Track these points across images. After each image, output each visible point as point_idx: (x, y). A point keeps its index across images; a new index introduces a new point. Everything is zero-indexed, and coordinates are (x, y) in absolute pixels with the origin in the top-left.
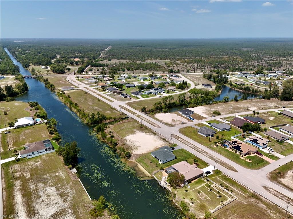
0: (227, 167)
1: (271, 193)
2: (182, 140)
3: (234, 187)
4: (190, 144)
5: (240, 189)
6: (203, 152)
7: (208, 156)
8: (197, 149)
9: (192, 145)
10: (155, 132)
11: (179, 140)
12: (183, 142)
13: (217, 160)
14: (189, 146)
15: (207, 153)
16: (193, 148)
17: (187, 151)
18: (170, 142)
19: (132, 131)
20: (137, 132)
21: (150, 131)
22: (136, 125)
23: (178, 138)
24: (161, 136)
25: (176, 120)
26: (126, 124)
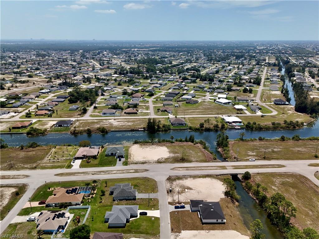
0: (65, 174)
2: (130, 172)
3: (50, 166)
4: (117, 173)
5: (46, 167)
6: (97, 173)
7: (88, 172)
8: (105, 172)
9: (114, 174)
10: (163, 163)
11: (132, 171)
12: (125, 171)
13: (79, 174)
14: (115, 171)
15: (93, 174)
16: (109, 171)
17: (110, 166)
18: (135, 165)
19: (177, 153)
20: (173, 155)
21: (169, 162)
22: (193, 159)
23: (136, 171)
24: (150, 164)
25: (186, 190)
26: (199, 154)
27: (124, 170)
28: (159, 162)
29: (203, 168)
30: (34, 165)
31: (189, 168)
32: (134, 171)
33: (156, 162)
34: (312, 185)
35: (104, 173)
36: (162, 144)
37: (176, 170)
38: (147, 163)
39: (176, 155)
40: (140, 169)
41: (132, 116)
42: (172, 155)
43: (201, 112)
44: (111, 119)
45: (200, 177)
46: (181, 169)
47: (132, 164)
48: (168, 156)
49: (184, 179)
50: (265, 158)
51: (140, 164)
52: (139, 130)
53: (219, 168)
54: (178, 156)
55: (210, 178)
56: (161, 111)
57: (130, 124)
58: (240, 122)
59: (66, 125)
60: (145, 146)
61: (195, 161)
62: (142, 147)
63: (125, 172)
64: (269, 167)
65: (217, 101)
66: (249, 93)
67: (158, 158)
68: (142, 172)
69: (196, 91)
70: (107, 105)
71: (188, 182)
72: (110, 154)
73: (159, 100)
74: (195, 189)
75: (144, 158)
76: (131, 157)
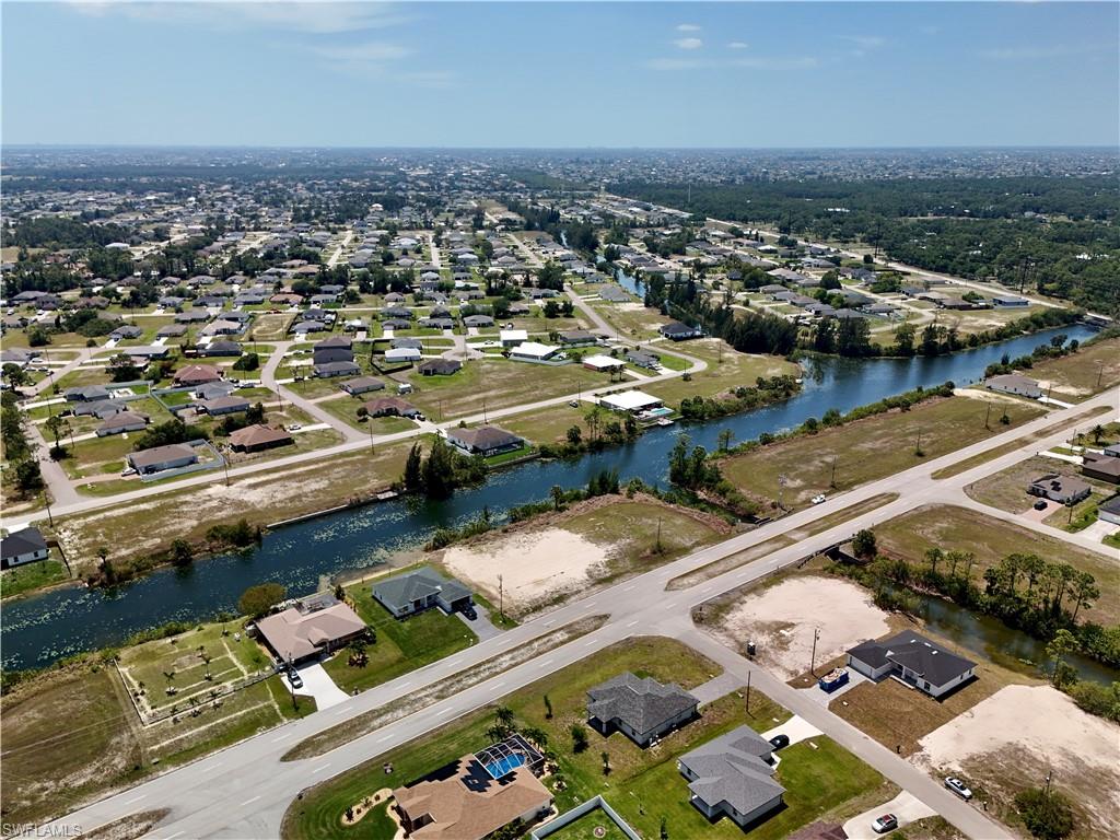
0: (324, 737)
1: (123, 821)
2: (557, 641)
3: (202, 735)
5: (185, 746)
6: (447, 687)
7: (413, 697)
8: (475, 674)
10: (617, 581)
11: (558, 635)
12: (537, 643)
13: (384, 718)
15: (440, 698)
16: (483, 663)
17: (462, 649)
18: (538, 614)
19: (615, 537)
20: (615, 546)
21: (629, 572)
22: (681, 541)
23: (574, 632)
24: (581, 595)
25: (784, 632)
26: (678, 522)
27: (531, 643)
28: (600, 580)
29: (742, 558)
30: (120, 762)
31: (711, 570)
32: (565, 634)
33: (594, 585)
34: (997, 522)
35: (475, 679)
36: (535, 522)
37: (684, 587)
38: (567, 595)
39: (622, 543)
40: (577, 623)
41: (282, 456)
42: (610, 547)
43: (507, 395)
44: (207, 486)
45: (764, 584)
46: (692, 580)
47: (523, 615)
48: (604, 554)
49: (737, 604)
50: (835, 488)
51: (551, 605)
52: (381, 497)
53: (777, 545)
54: (629, 544)
55: (794, 578)
56: (375, 416)
57: (314, 485)
58: (658, 405)
59: (31, 556)
60: (489, 545)
61: (695, 545)
62: (481, 551)
63: (544, 648)
64: (873, 505)
65: (516, 355)
66: (565, 316)
67: (584, 570)
68: (596, 629)
69: (400, 328)
70: (109, 434)
71: (759, 609)
72: (412, 608)
73: (306, 378)
74: (799, 621)
75: (538, 583)
76: (490, 593)
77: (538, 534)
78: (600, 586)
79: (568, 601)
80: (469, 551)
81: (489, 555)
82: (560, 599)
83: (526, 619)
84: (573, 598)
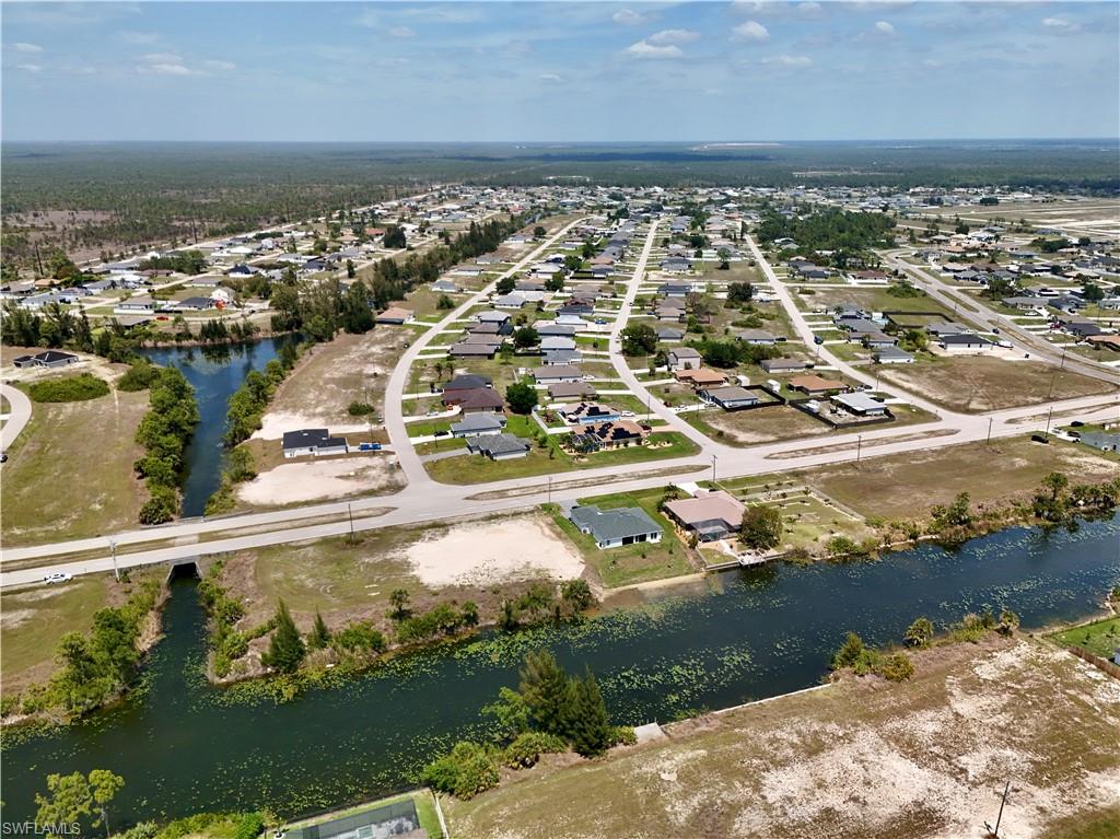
18: (520, 510)
19: (376, 566)
20: (390, 555)
21: (406, 530)
22: (311, 552)
23: (502, 494)
24: (471, 517)
25: (352, 474)
26: (279, 575)
27: (538, 493)
28: (441, 527)
32: (510, 493)
33: (452, 524)
37: (379, 509)
38: (482, 519)
39: (378, 558)
40: (493, 499)
42: (396, 555)
45: (307, 503)
47: (532, 512)
48: (410, 551)
54: (372, 555)
61: (305, 547)
67: (447, 538)
68: (482, 494)
75: (502, 531)
76: (551, 530)
77: (457, 584)
78: (447, 522)
79: (487, 514)
80: (552, 574)
81: (533, 565)
82: (492, 518)
83: (532, 508)
84: (479, 517)
